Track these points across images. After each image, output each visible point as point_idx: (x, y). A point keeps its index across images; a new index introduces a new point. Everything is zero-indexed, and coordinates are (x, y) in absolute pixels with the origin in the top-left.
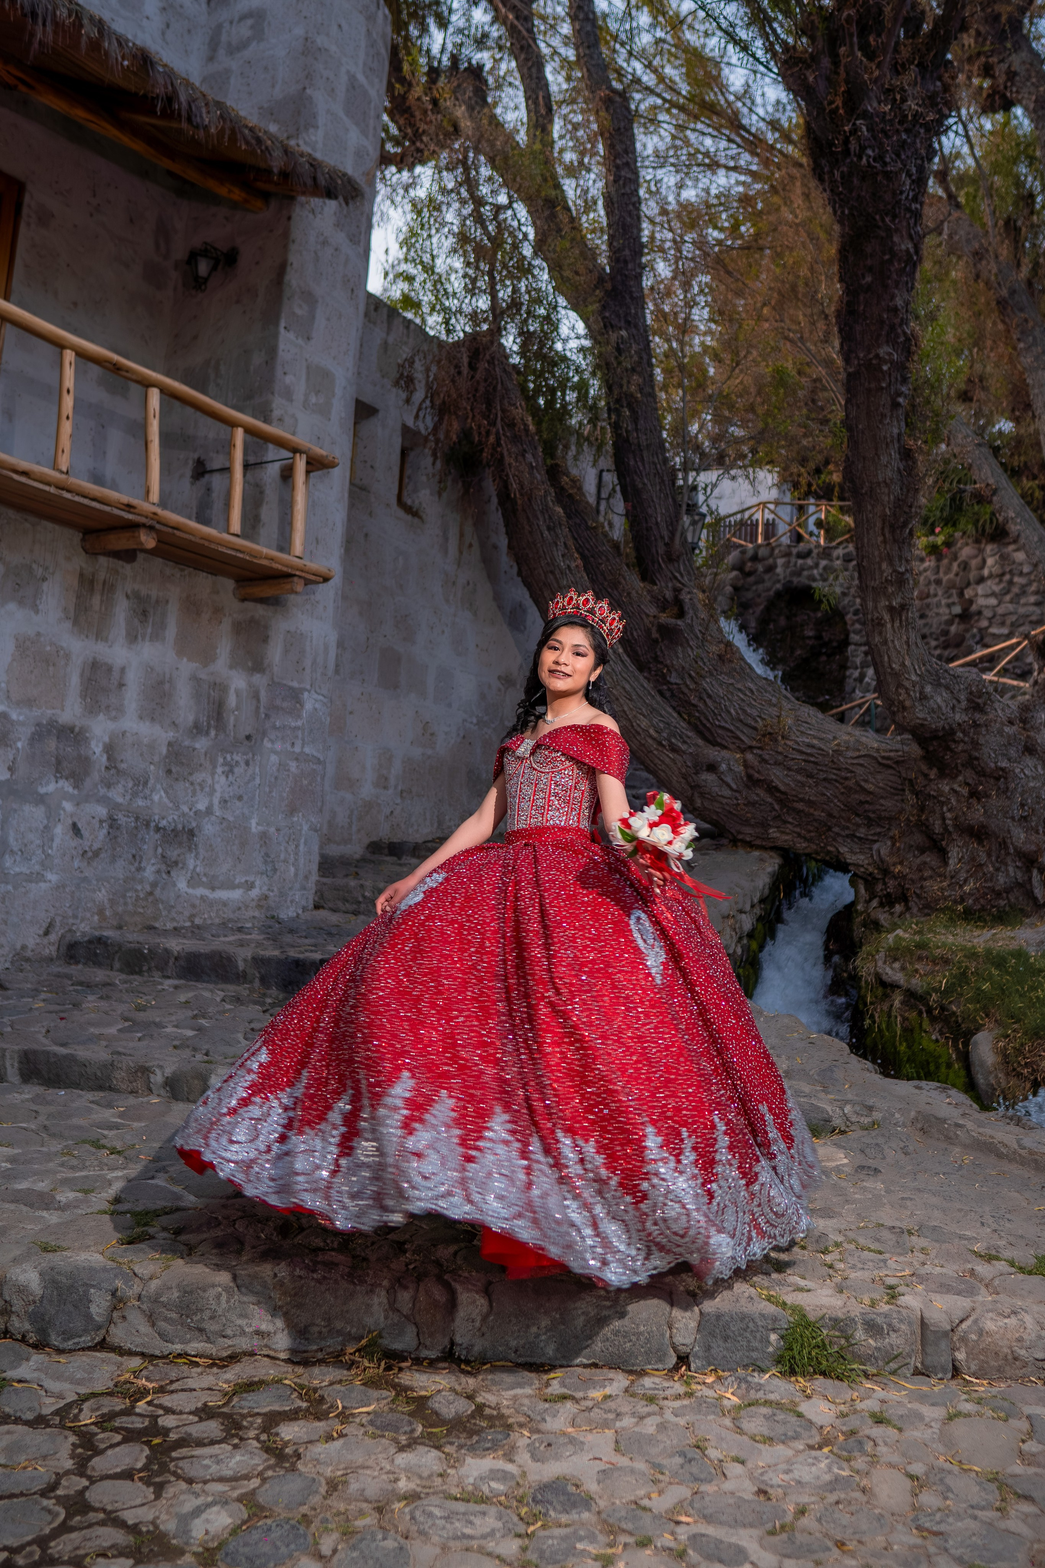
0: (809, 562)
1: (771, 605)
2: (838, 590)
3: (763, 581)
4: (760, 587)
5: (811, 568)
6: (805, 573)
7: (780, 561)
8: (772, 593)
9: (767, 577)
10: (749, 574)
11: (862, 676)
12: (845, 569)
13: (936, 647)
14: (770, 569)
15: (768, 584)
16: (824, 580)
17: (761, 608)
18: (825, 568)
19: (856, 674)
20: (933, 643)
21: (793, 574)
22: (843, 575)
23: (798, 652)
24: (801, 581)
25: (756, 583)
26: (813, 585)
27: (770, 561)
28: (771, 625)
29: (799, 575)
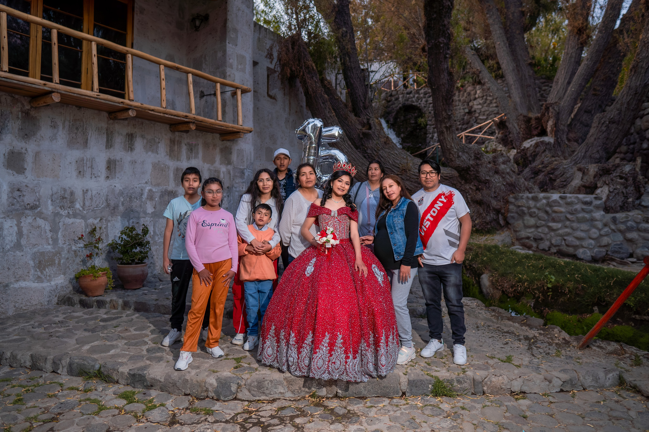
0: (411, 95)
1: (398, 112)
2: (423, 105)
3: (395, 104)
4: (394, 106)
5: (412, 98)
6: (410, 100)
7: (401, 96)
8: (398, 108)
9: (396, 102)
10: (389, 101)
11: (433, 136)
12: (425, 98)
13: (460, 125)
14: (397, 99)
15: (396, 105)
16: (417, 102)
17: (394, 113)
18: (417, 97)
19: (430, 136)
20: (458, 123)
21: (405, 100)
22: (424, 100)
23: (409, 129)
24: (409, 103)
25: (392, 104)
26: (413, 104)
27: (397, 96)
28: (398, 120)
29: (408, 100)
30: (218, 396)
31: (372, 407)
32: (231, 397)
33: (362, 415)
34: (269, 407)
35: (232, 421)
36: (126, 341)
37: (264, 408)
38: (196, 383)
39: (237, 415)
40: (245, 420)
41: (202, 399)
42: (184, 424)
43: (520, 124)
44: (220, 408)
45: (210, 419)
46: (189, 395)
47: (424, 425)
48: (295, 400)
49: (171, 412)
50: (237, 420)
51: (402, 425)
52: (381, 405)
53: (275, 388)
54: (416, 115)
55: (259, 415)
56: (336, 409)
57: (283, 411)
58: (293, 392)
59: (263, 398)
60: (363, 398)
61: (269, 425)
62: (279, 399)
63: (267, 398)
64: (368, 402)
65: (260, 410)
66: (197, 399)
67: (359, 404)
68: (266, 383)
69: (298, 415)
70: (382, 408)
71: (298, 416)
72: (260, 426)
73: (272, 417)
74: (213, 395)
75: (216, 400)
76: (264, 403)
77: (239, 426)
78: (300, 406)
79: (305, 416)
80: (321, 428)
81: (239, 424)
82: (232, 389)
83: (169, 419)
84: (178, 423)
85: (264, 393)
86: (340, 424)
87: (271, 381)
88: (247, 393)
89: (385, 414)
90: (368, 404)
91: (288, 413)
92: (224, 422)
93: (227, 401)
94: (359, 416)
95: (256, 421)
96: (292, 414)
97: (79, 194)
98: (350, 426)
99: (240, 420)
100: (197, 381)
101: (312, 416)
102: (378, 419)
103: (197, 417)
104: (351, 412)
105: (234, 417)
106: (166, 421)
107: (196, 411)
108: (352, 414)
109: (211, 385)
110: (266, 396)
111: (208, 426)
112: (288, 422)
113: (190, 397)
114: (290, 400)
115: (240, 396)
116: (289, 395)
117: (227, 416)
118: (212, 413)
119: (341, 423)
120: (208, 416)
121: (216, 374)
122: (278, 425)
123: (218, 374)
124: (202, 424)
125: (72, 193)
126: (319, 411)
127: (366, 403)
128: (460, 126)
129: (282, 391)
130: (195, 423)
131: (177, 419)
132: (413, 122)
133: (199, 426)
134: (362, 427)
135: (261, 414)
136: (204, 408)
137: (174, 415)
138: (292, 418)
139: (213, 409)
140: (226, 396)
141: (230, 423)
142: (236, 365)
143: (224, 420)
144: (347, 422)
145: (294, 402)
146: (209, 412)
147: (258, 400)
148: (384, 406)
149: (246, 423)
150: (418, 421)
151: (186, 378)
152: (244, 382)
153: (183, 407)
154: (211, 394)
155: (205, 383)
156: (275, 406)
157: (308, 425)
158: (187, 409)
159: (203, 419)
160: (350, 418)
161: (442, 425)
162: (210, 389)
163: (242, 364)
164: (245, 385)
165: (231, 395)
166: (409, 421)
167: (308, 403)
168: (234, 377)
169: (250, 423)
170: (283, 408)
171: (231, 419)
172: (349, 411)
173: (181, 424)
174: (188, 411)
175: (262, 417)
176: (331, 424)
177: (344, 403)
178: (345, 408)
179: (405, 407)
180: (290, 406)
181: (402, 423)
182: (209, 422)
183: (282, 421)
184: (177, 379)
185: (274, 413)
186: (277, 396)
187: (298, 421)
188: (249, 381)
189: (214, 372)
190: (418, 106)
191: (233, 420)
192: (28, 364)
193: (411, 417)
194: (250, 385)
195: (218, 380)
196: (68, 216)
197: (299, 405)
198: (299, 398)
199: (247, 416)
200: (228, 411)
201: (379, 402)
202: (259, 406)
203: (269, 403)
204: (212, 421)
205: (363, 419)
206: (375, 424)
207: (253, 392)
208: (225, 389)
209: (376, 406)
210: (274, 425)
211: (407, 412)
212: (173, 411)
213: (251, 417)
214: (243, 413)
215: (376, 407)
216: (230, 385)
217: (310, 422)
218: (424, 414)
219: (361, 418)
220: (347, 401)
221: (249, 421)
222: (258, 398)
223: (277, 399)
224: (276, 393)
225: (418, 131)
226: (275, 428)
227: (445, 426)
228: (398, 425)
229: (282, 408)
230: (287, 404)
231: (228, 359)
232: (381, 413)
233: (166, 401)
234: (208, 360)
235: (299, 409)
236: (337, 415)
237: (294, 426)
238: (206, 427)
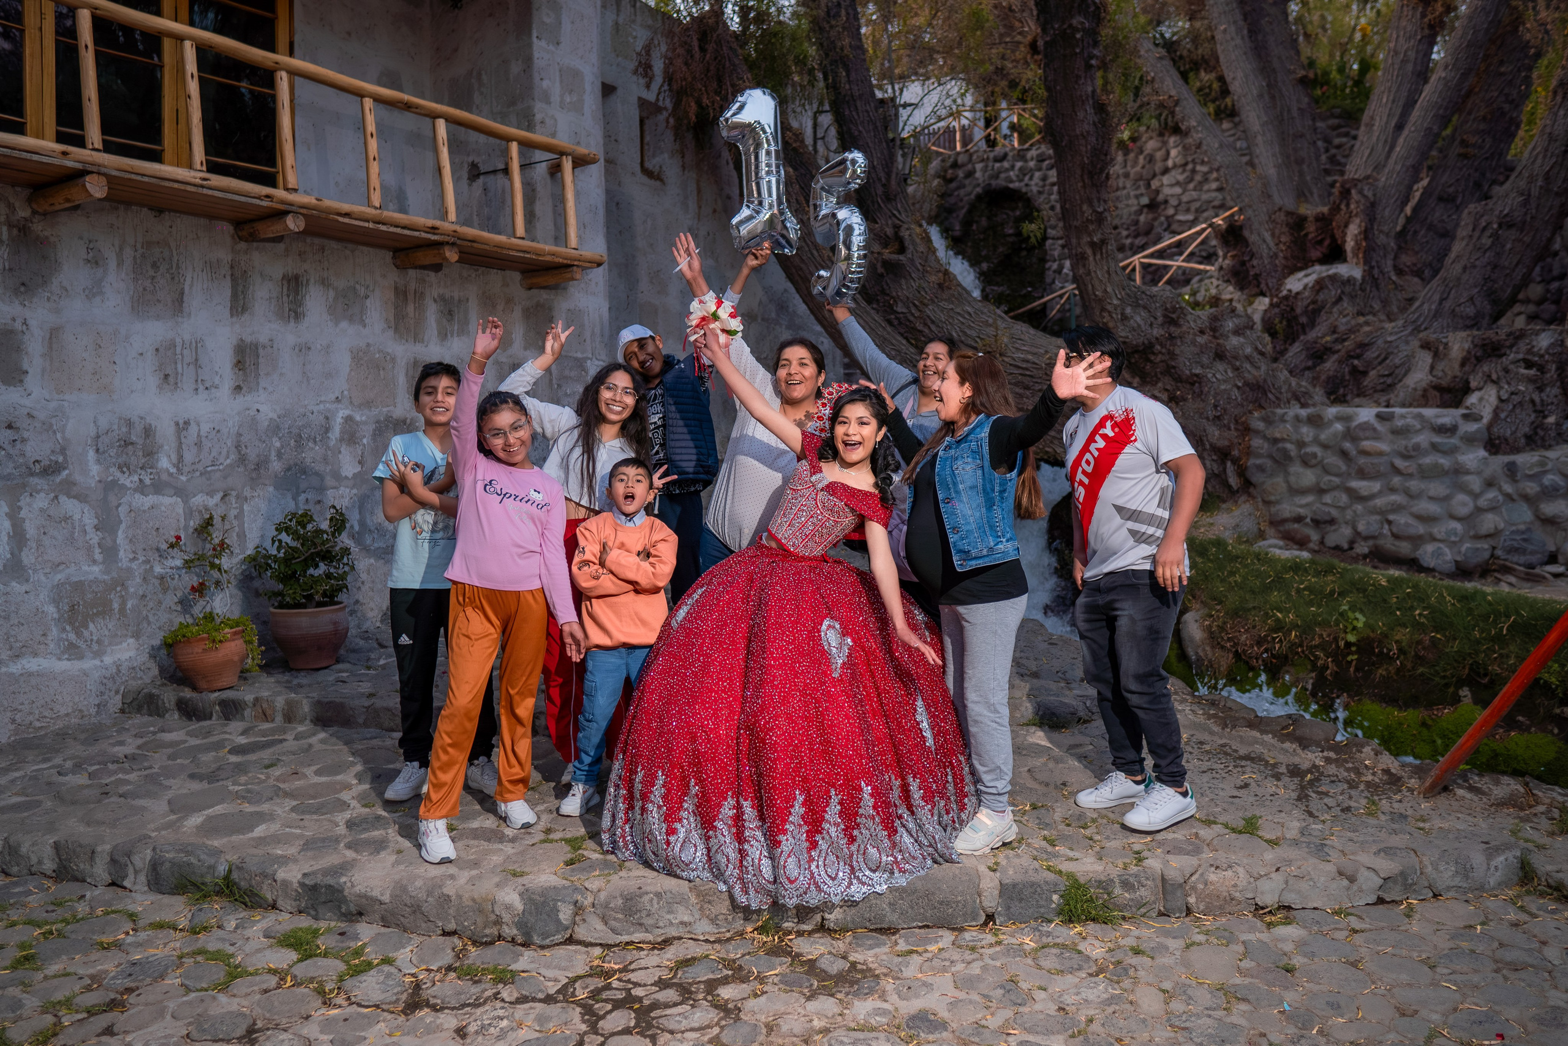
0: (1006, 164)
1: (973, 208)
2: (1035, 189)
3: (964, 186)
4: (962, 192)
5: (1007, 170)
6: (1003, 176)
7: (979, 166)
8: (973, 197)
9: (967, 182)
10: (951, 180)
11: (1061, 267)
12: (1040, 169)
13: (1127, 237)
14: (970, 174)
15: (969, 189)
16: (1021, 181)
17: (964, 211)
18: (1021, 169)
19: (1055, 266)
20: (1125, 233)
21: (991, 177)
22: (1037, 174)
23: (1001, 249)
24: (1001, 182)
25: (958, 188)
26: (1011, 186)
27: (970, 166)
28: (974, 227)
29: (997, 177)
30: (527, 934)
31: (911, 952)
32: (558, 938)
33: (885, 975)
34: (651, 959)
35: (561, 997)
36: (295, 803)
37: (643, 963)
38: (471, 903)
39: (573, 980)
40: (595, 994)
41: (487, 944)
42: (442, 1009)
43: (1277, 232)
44: (533, 966)
45: (508, 993)
46: (453, 933)
47: (1040, 995)
48: (718, 941)
49: (408, 979)
50: (573, 995)
51: (984, 996)
52: (933, 948)
53: (669, 912)
54: (1018, 213)
55: (629, 981)
56: (823, 960)
57: (690, 969)
58: (713, 921)
59: (637, 937)
60: (889, 931)
61: (655, 1006)
62: (680, 938)
63: (649, 937)
64: (901, 941)
65: (632, 967)
66: (475, 943)
67: (878, 946)
68: (646, 898)
69: (726, 977)
70: (935, 956)
71: (725, 981)
72: (631, 1008)
73: (662, 984)
74: (515, 931)
75: (523, 945)
76: (642, 949)
77: (578, 1010)
78: (732, 956)
79: (744, 980)
80: (783, 1009)
81: (578, 1003)
82: (561, 916)
83: (404, 997)
84: (428, 1005)
85: (641, 925)
86: (832, 1000)
87: (658, 895)
88: (600, 926)
89: (944, 970)
90: (902, 946)
91: (701, 974)
92: (540, 1001)
93: (549, 947)
94: (877, 976)
95: (620, 995)
96: (711, 976)
97: (165, 431)
98: (856, 1003)
99: (581, 994)
100: (474, 900)
101: (761, 979)
102: (925, 984)
103: (475, 990)
104: (859, 967)
105: (565, 986)
106: (398, 1000)
107: (472, 975)
108: (862, 971)
109: (508, 907)
110: (647, 931)
111: (501, 1013)
112: (701, 996)
113: (455, 939)
114: (707, 941)
115: (581, 933)
116: (703, 928)
117: (550, 984)
118: (513, 977)
119: (832, 995)
120: (501, 986)
121: (520, 880)
122: (675, 1005)
123: (524, 880)
124: (487, 1007)
125: (148, 432)
126: (779, 967)
127: (896, 943)
128: (1128, 241)
129: (686, 919)
130: (469, 1005)
131: (425, 995)
132: (1011, 231)
133: (479, 1011)
134: (885, 1006)
135: (634, 977)
136: (491, 967)
137: (417, 986)
138: (711, 986)
139: (513, 967)
140: (545, 936)
141: (556, 1002)
142: (569, 856)
143: (541, 996)
144: (847, 994)
145: (717, 946)
146: (505, 977)
147: (627, 943)
148: (941, 950)
149: (597, 1002)
150: (1024, 985)
151: (446, 891)
152: (590, 899)
153: (440, 964)
154: (509, 931)
155: (494, 902)
156: (671, 954)
157: (751, 1003)
158: (449, 968)
159: (489, 993)
160: (857, 982)
161: (1084, 995)
162: (506, 918)
163: (585, 853)
164: (593, 905)
165: (558, 932)
166: (1002, 987)
167: (750, 948)
168: (564, 887)
169: (606, 1001)
170: (688, 960)
171: (558, 992)
172: (853, 965)
173: (435, 1009)
174: (452, 975)
175: (636, 985)
176: (808, 999)
177: (841, 946)
178: (844, 957)
179: (991, 951)
180: (707, 956)
181: (986, 992)
182: (503, 1000)
183: (686, 993)
184: (422, 895)
185: (666, 975)
186: (674, 932)
187: (726, 993)
188: (603, 896)
189: (515, 874)
190: (1024, 190)
191: (564, 995)
192: (49, 866)
193: (1007, 977)
194: (606, 906)
195: (526, 894)
196: (141, 489)
197: (728, 952)
198: (728, 935)
199: (599, 983)
200: (550, 973)
201: (927, 941)
202: (629, 958)
203: (653, 949)
204: (513, 999)
205: (888, 984)
206: (917, 996)
207: (613, 923)
208: (544, 916)
209: (920, 949)
210: (667, 1006)
211: (998, 964)
212: (413, 975)
213: (608, 987)
214: (590, 976)
215: (920, 954)
216: (555, 906)
217: (756, 996)
218: (1040, 967)
219: (883, 983)
220: (848, 940)
221: (604, 995)
222: (626, 938)
223: (674, 938)
224: (671, 924)
225: (1024, 253)
226: (668, 1011)
227: (1091, 997)
228: (975, 997)
229: (687, 963)
230: (697, 950)
231: (551, 841)
232: (933, 968)
233: (397, 950)
234: (500, 846)
235: (729, 964)
236: (823, 975)
237: (716, 1007)
238: (496, 1013)
